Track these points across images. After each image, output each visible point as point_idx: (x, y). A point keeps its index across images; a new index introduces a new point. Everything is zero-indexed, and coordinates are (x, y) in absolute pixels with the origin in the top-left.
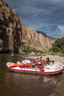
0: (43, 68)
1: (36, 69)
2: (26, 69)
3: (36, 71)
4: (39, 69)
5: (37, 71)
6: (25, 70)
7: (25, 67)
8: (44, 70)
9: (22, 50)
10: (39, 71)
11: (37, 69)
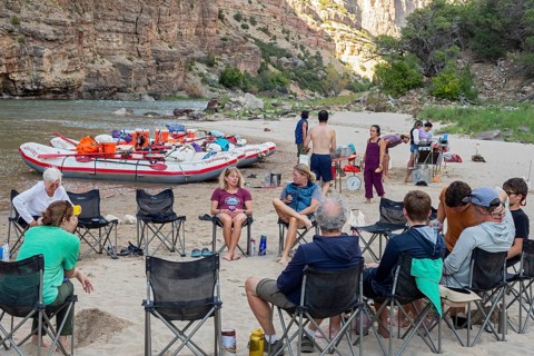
0: (163, 160)
1: (135, 162)
2: (100, 165)
3: (136, 172)
4: (148, 163)
5: (140, 168)
6: (95, 170)
7: (97, 157)
8: (165, 167)
9: (214, 77)
10: (149, 169)
11: (140, 162)
